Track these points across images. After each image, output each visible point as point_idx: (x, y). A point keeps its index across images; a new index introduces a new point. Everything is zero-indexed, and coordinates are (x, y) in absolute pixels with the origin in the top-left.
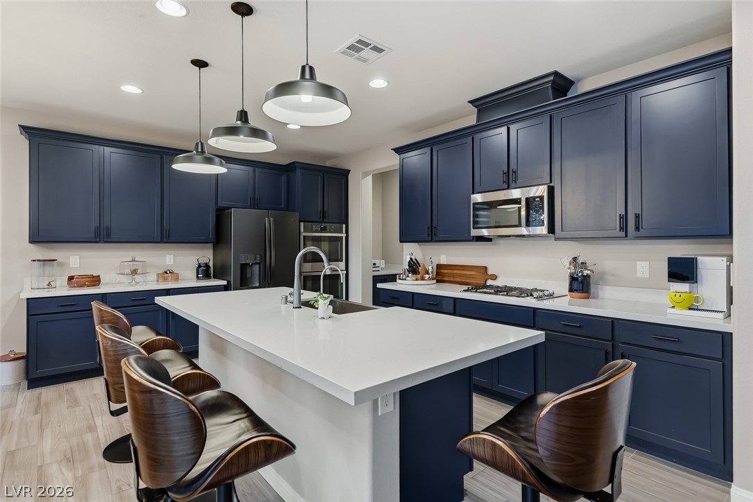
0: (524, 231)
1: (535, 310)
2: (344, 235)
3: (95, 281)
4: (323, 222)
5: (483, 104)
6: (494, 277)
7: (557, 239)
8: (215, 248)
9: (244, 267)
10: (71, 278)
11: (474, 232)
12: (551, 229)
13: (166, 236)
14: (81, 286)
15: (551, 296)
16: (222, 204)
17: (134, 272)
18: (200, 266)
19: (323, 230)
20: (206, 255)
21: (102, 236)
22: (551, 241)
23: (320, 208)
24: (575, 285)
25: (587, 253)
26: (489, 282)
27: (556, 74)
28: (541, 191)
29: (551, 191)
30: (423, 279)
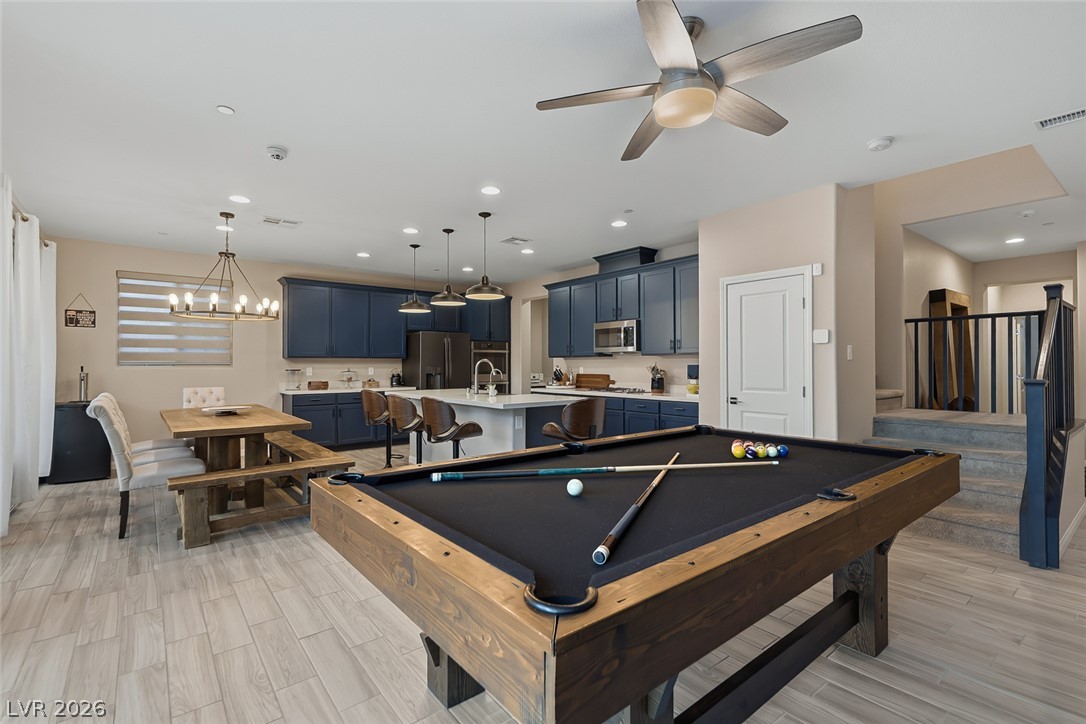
0: (622, 349)
1: (624, 399)
2: (507, 352)
3: (325, 385)
4: (490, 340)
5: (603, 260)
6: (613, 382)
7: (643, 355)
8: (404, 361)
9: (429, 376)
10: (310, 383)
11: (596, 350)
12: (639, 348)
13: (371, 352)
14: (318, 389)
15: (643, 392)
16: (412, 327)
17: (350, 380)
18: (393, 376)
19: (490, 347)
20: (397, 368)
21: (334, 352)
22: (639, 356)
23: (487, 329)
24: (656, 385)
25: (661, 363)
26: (611, 386)
27: (641, 248)
28: (633, 323)
29: (639, 323)
30: (565, 384)
